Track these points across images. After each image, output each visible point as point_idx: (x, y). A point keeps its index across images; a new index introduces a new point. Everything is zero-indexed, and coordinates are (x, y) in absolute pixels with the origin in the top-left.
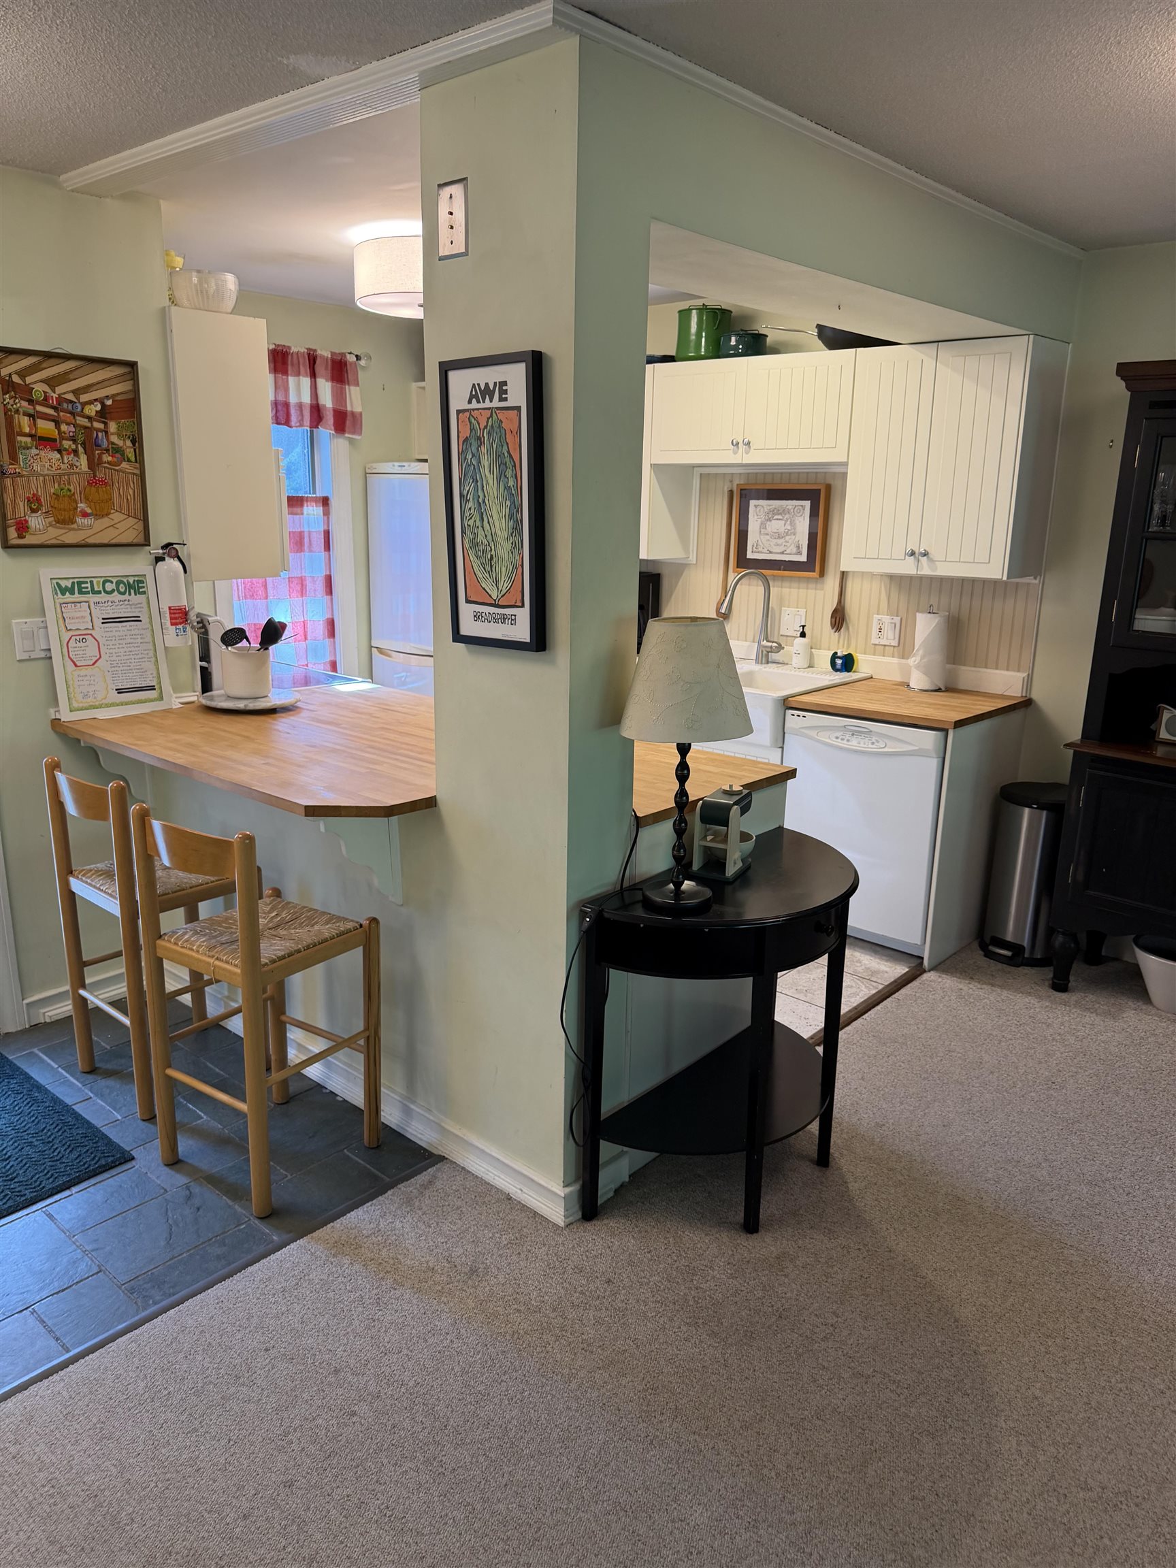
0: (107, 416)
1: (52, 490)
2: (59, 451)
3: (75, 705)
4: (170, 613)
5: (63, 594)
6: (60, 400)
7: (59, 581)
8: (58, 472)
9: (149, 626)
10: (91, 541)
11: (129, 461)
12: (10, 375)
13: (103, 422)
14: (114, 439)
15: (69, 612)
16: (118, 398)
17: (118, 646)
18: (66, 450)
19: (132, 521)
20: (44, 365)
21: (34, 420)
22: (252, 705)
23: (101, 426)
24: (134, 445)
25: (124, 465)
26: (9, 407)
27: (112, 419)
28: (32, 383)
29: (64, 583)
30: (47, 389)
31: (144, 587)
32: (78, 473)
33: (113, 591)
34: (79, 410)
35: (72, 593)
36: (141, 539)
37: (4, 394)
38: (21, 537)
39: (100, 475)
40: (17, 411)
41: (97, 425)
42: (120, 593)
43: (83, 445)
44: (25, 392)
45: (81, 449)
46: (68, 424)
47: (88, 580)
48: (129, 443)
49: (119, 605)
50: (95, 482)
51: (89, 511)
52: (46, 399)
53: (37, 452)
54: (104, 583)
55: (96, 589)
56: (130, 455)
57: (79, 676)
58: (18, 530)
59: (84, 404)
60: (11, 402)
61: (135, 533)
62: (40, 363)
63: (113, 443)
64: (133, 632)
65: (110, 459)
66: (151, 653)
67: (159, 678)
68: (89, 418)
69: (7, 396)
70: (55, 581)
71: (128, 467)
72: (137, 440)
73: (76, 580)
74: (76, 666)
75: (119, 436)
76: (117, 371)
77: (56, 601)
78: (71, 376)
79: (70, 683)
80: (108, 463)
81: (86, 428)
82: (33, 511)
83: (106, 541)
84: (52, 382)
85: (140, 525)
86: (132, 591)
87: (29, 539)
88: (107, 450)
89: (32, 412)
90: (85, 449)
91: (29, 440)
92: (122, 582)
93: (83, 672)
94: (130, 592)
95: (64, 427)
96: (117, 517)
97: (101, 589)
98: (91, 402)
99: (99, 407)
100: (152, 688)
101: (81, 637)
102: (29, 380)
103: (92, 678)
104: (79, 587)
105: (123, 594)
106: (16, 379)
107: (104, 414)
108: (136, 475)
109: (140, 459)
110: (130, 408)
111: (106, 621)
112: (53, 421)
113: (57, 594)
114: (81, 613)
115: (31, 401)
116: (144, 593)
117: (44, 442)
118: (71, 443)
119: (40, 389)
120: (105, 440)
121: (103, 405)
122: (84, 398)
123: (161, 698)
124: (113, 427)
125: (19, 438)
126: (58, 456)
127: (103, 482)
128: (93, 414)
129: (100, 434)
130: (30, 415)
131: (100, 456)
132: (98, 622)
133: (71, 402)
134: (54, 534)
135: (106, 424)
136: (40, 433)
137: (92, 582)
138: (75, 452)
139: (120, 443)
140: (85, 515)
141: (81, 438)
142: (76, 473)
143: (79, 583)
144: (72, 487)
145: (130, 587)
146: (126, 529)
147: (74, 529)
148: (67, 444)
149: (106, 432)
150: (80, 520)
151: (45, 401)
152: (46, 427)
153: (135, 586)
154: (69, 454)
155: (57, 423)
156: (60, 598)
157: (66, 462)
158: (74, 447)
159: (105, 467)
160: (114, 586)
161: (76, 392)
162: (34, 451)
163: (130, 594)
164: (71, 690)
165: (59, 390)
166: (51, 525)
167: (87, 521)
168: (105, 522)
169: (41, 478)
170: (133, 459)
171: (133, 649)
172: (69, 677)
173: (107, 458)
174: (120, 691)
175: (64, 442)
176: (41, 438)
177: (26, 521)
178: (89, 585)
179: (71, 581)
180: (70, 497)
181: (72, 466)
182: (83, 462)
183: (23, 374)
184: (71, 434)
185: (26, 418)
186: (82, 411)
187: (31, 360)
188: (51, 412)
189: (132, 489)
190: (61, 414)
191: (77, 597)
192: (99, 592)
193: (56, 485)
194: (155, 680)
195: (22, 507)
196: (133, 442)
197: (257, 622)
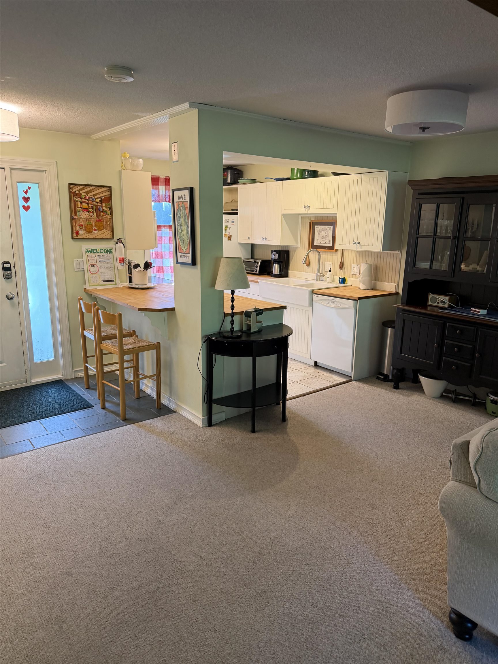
0: (102, 202)
1: (86, 223)
2: (88, 212)
3: (91, 284)
4: (119, 259)
5: (88, 253)
6: (89, 198)
7: (87, 249)
8: (88, 218)
9: (113, 263)
10: (96, 237)
11: (108, 214)
12: (76, 191)
13: (101, 204)
14: (104, 208)
15: (90, 257)
16: (106, 197)
17: (104, 268)
18: (90, 211)
19: (109, 232)
20: (85, 188)
21: (82, 203)
22: (140, 287)
23: (101, 205)
24: (110, 210)
25: (107, 216)
26: (75, 200)
27: (103, 203)
28: (82, 193)
29: (89, 250)
30: (85, 194)
31: (112, 251)
32: (94, 218)
33: (103, 252)
34: (94, 200)
35: (91, 252)
36: (111, 237)
37: (74, 196)
38: (77, 236)
39: (100, 218)
40: (77, 201)
41: (99, 204)
42: (105, 253)
43: (95, 210)
44: (80, 196)
45: (94, 211)
46: (91, 204)
47: (96, 249)
48: (108, 209)
49: (104, 256)
50: (98, 221)
51: (96, 229)
52: (85, 197)
53: (82, 212)
54: (100, 250)
55: (98, 251)
56: (109, 213)
57: (92, 276)
58: (76, 234)
59: (96, 199)
60: (76, 198)
61: (110, 235)
62: (84, 187)
63: (104, 210)
64: (108, 264)
65: (103, 214)
66: (114, 271)
67: (116, 278)
68: (97, 202)
69: (75, 197)
70: (86, 249)
71: (108, 216)
72: (111, 209)
73: (92, 249)
74: (91, 273)
75: (106, 207)
76: (106, 189)
77: (87, 255)
78: (92, 191)
79: (89, 278)
80: (102, 215)
81: (96, 205)
82: (81, 229)
83: (101, 238)
84: (87, 193)
85: (111, 233)
86: (109, 252)
87: (79, 237)
88: (102, 212)
89: (81, 201)
90: (96, 211)
91: (80, 209)
92: (106, 250)
93: (93, 275)
94: (108, 252)
95: (90, 205)
96: (104, 231)
97: (99, 251)
98: (98, 198)
99: (100, 199)
100: (113, 281)
101: (93, 265)
102: (81, 192)
103: (96, 277)
104: (93, 251)
105: (106, 253)
106: (77, 192)
107: (101, 201)
108: (110, 218)
109: (111, 214)
110: (109, 199)
111: (100, 261)
112: (87, 203)
113: (86, 252)
114: (94, 258)
115: (81, 198)
116: (112, 253)
117: (84, 209)
118: (92, 209)
119: (83, 195)
120: (101, 209)
121: (101, 198)
122: (96, 197)
123: (116, 284)
124: (104, 205)
125: (77, 208)
126: (88, 213)
127: (101, 221)
128: (98, 201)
129: (100, 207)
130: (81, 202)
131: (100, 214)
132: (98, 261)
133: (92, 198)
134: (86, 235)
135: (102, 204)
136: (83, 207)
137: (97, 249)
138: (93, 212)
139: (106, 209)
140: (95, 230)
141: (95, 208)
142: (93, 218)
143: (93, 250)
144: (92, 222)
145: (108, 251)
146: (107, 234)
147: (92, 234)
148: (90, 210)
149: (102, 206)
150: (94, 231)
151: (85, 198)
152: (85, 205)
153: (110, 251)
154: (91, 213)
155: (88, 204)
156: (87, 254)
157: (90, 215)
158: (93, 211)
159: (101, 216)
160: (103, 251)
161: (94, 195)
162: (81, 212)
163: (108, 253)
164: (90, 280)
165: (89, 195)
166: (85, 233)
167: (96, 232)
168: (101, 232)
169: (83, 220)
170: (110, 214)
171: (108, 269)
172: (89, 276)
173: (102, 214)
174: (104, 281)
175: (90, 209)
176: (83, 208)
177: (79, 232)
178: (96, 250)
179: (91, 249)
180: (91, 225)
181: (92, 216)
182: (95, 214)
183: (79, 191)
184: (92, 207)
185: (80, 203)
186: (95, 201)
187: (82, 187)
188: (86, 201)
189: (109, 222)
190: (89, 201)
191: (92, 253)
192: (99, 252)
193: (87, 221)
194: (115, 278)
195: (77, 227)
196: (110, 209)
197: (159, 266)
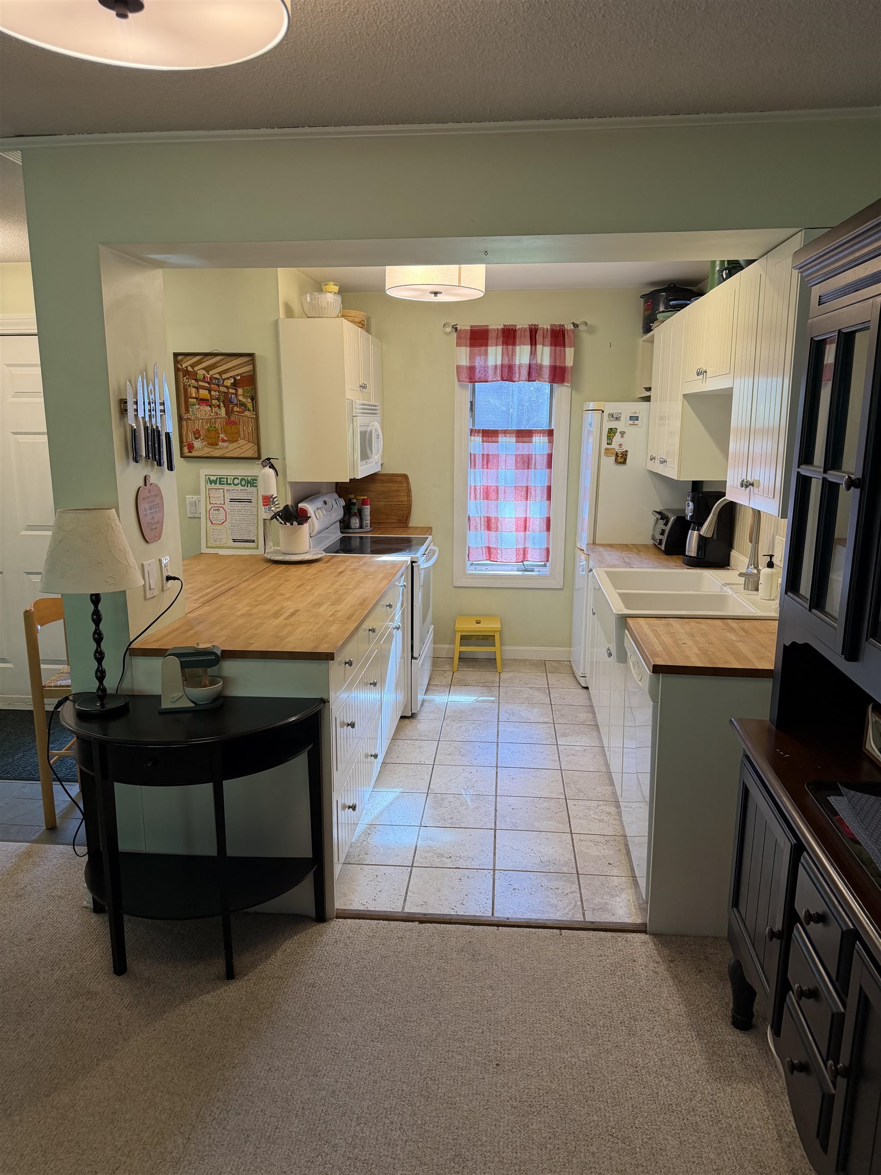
0: (237, 385)
1: (206, 427)
2: (210, 406)
3: (209, 545)
4: (263, 499)
5: (211, 484)
6: (212, 378)
7: (210, 477)
8: (210, 417)
9: (256, 505)
10: (227, 455)
11: (249, 410)
12: (187, 367)
13: (235, 389)
14: (241, 398)
15: (213, 494)
16: (243, 375)
17: (237, 515)
18: (214, 405)
19: (251, 445)
20: (204, 360)
21: (198, 390)
23: (234, 391)
24: (252, 401)
25: (247, 413)
26: (186, 383)
27: (240, 387)
28: (197, 370)
29: (212, 478)
30: (204, 372)
31: (256, 483)
32: (221, 418)
33: (238, 484)
34: (221, 383)
35: (216, 484)
36: (256, 455)
37: (183, 377)
38: (190, 452)
39: (232, 418)
40: (189, 386)
41: (231, 391)
42: (242, 485)
43: (223, 402)
44: (194, 376)
45: (222, 405)
46: (215, 391)
47: (226, 477)
48: (249, 400)
49: (239, 492)
50: (229, 422)
51: (226, 438)
52: (204, 378)
53: (199, 406)
54: (234, 479)
55: (229, 482)
56: (250, 407)
57: (213, 529)
58: (188, 448)
59: (224, 380)
60: (187, 381)
61: (253, 452)
62: (202, 359)
63: (240, 401)
64: (246, 508)
65: (238, 409)
66: (255, 521)
67: (258, 536)
68: (227, 387)
69: (185, 378)
70: (207, 477)
71: (249, 414)
72: (254, 399)
73: (219, 477)
74: (212, 523)
75: (244, 396)
76: (245, 359)
77: (207, 487)
78: (218, 365)
79: (208, 532)
80: (237, 412)
81: (225, 393)
82: (196, 438)
83: (235, 456)
84: (207, 369)
85: (256, 448)
86: (249, 485)
87: (194, 454)
88: (237, 405)
89: (197, 385)
90: (224, 404)
91: (195, 400)
92: (244, 479)
93: (216, 527)
94: (248, 485)
95: (213, 393)
96: (242, 442)
97: (232, 482)
98: (228, 378)
99: (232, 381)
100: (253, 541)
101: (217, 508)
102: (196, 369)
103: (220, 531)
104: (220, 481)
105: (244, 486)
106: (190, 369)
107: (235, 385)
108: (254, 418)
109: (255, 409)
110: (249, 381)
111: (232, 500)
112: (207, 390)
113: (208, 483)
114: (220, 495)
115: (196, 380)
116: (256, 486)
117: (202, 401)
118: (217, 401)
119: (201, 373)
120: (235, 399)
121: (235, 379)
122: (224, 376)
123: (257, 548)
124: (240, 391)
125: (190, 400)
126: (210, 409)
127: (234, 423)
128: (229, 385)
129: (233, 396)
130: (196, 387)
131: (232, 407)
132: (227, 501)
133: (217, 379)
134: (207, 451)
135: (236, 390)
136: (201, 396)
137: (227, 478)
138: (219, 406)
139: (244, 400)
140: (223, 441)
141: (222, 398)
142: (219, 418)
143: (220, 478)
144: (217, 426)
145: (248, 482)
146: (248, 449)
147: (217, 449)
148: (214, 402)
149: (236, 395)
150: (220, 444)
151: (204, 380)
152: (204, 393)
153: (252, 482)
154: (216, 407)
155: (210, 391)
156: (209, 486)
157: (214, 412)
158: (218, 403)
159: (235, 414)
160: (239, 481)
161: (220, 373)
162: (197, 406)
163: (247, 487)
164: (208, 536)
165: (211, 373)
166: (205, 446)
167: (225, 444)
168: (235, 445)
169: (201, 421)
170: (252, 409)
171: (245, 518)
172: (208, 529)
173: (236, 409)
174: (234, 541)
175: (213, 401)
176: (201, 399)
177: (193, 444)
178: (225, 480)
179: (216, 477)
180: (215, 431)
181: (217, 414)
182: (223, 411)
183: (193, 366)
184: (217, 396)
185: (194, 389)
186: (223, 384)
187: (198, 358)
188: (207, 385)
189: (251, 426)
190: (212, 385)
191: (218, 486)
192: (230, 484)
193: (208, 424)
194: (256, 537)
195: (191, 436)
196: (252, 399)
